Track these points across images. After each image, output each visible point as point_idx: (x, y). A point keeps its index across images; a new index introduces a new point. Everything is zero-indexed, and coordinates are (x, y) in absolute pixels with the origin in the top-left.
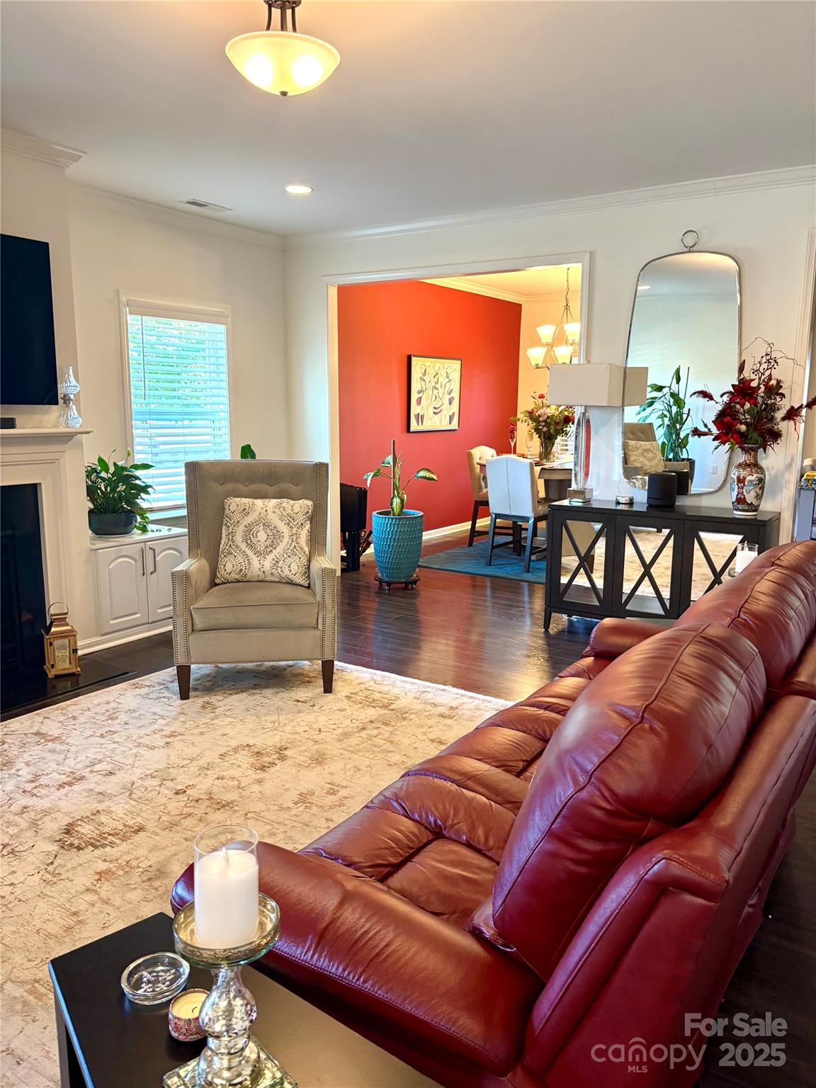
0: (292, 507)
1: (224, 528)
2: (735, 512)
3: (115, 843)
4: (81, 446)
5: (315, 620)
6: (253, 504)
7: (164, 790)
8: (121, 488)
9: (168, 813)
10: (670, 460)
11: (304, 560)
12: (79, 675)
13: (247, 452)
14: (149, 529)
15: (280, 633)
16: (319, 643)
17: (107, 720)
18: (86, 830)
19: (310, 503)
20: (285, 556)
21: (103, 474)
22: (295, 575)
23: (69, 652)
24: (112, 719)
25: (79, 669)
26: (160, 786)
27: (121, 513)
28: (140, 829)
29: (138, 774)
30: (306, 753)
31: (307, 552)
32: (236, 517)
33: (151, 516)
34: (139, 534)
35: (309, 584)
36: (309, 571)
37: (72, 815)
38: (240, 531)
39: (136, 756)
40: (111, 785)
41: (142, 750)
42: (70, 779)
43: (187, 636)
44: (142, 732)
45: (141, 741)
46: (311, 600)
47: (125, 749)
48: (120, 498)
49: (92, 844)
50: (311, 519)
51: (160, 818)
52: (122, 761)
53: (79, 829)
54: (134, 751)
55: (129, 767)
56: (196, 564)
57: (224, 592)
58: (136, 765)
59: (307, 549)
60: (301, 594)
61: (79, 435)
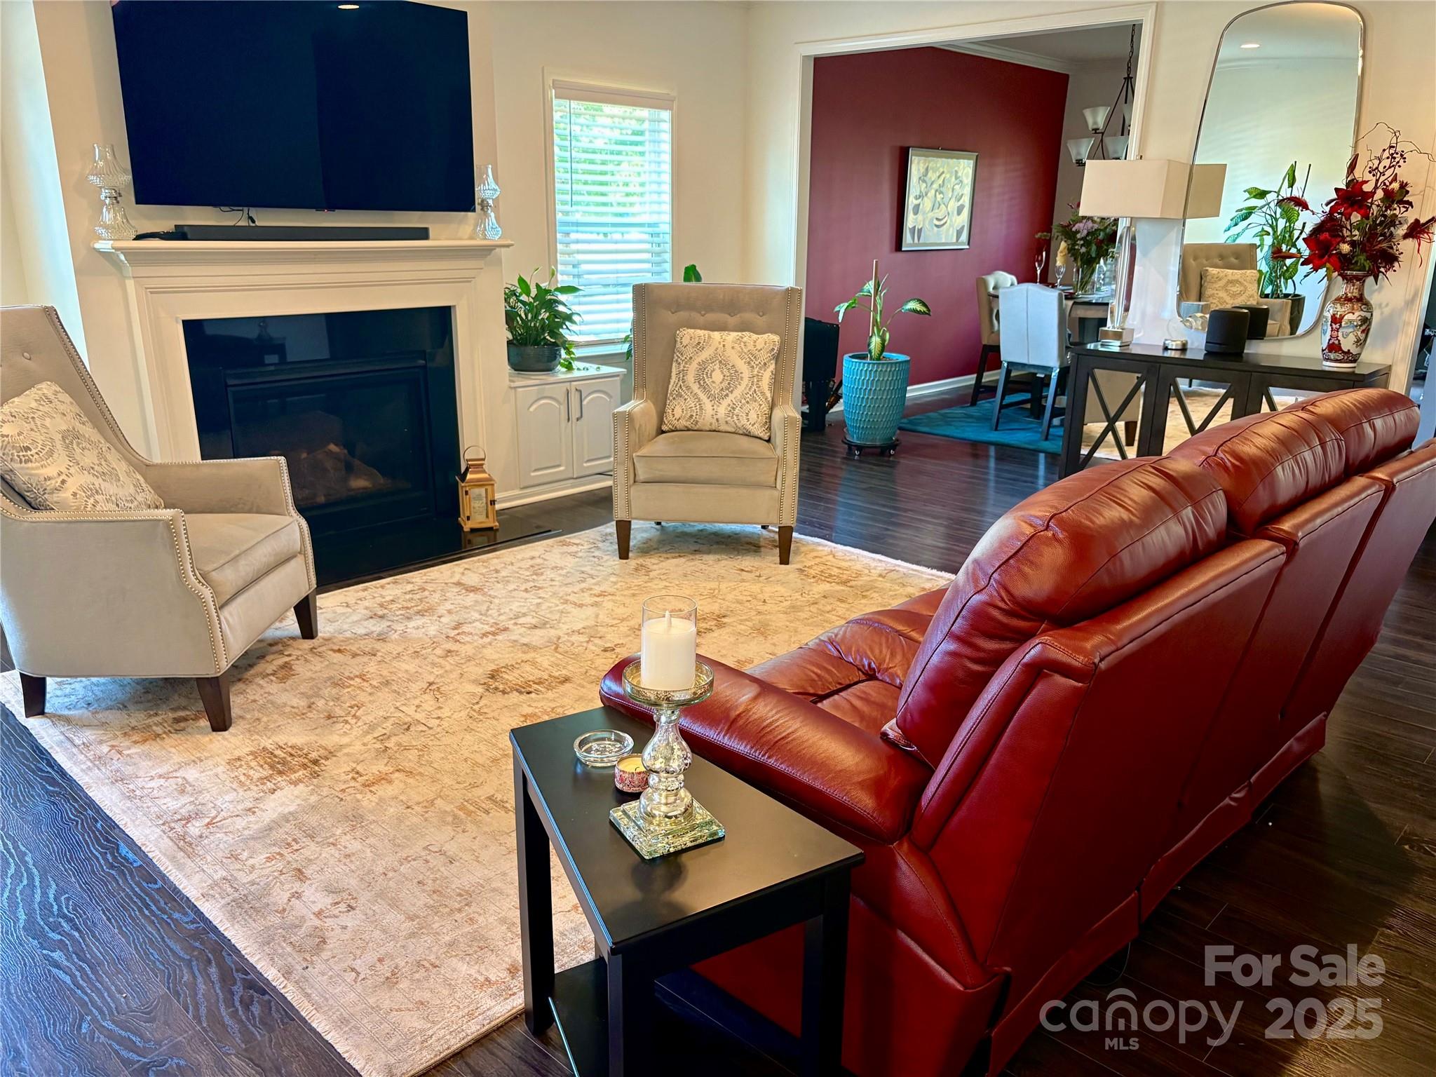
0: (755, 342)
1: (674, 364)
2: (1325, 363)
3: (541, 691)
4: (499, 262)
5: (774, 478)
6: (709, 337)
7: (591, 647)
8: (544, 315)
9: (595, 668)
10: (1267, 296)
11: (765, 408)
12: (497, 530)
13: (692, 273)
14: (574, 367)
15: (732, 491)
16: (777, 506)
17: (531, 575)
18: (510, 677)
19: (776, 338)
20: (743, 401)
21: (524, 298)
22: (753, 425)
23: (487, 503)
24: (536, 574)
25: (497, 524)
26: (588, 642)
27: (544, 345)
28: (566, 680)
29: (564, 629)
30: (747, 623)
31: (770, 399)
32: (689, 352)
33: (578, 352)
34: (563, 373)
35: (770, 438)
36: (770, 422)
37: (496, 662)
38: (693, 368)
39: (562, 612)
40: (537, 637)
41: (569, 607)
42: (493, 629)
43: (629, 487)
44: (569, 590)
45: (568, 597)
46: (770, 454)
47: (550, 605)
48: (543, 328)
49: (517, 690)
50: (777, 358)
51: (586, 672)
52: (548, 616)
53: (505, 676)
54: (561, 607)
55: (555, 622)
56: (641, 406)
57: (671, 440)
58: (563, 621)
59: (769, 395)
60: (760, 447)
61: (498, 250)
